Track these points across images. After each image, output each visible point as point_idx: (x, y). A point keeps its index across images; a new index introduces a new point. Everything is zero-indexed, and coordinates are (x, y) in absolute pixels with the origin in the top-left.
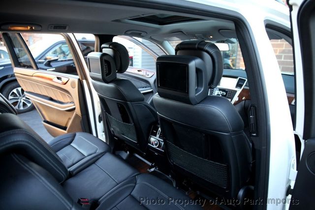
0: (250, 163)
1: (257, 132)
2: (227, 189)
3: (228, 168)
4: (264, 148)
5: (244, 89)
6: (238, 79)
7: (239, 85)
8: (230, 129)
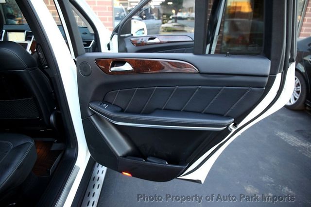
0: (52, 93)
1: (48, 64)
2: (40, 118)
3: (35, 99)
4: (56, 74)
5: (33, 41)
6: (26, 31)
7: (28, 38)
8: (25, 65)
